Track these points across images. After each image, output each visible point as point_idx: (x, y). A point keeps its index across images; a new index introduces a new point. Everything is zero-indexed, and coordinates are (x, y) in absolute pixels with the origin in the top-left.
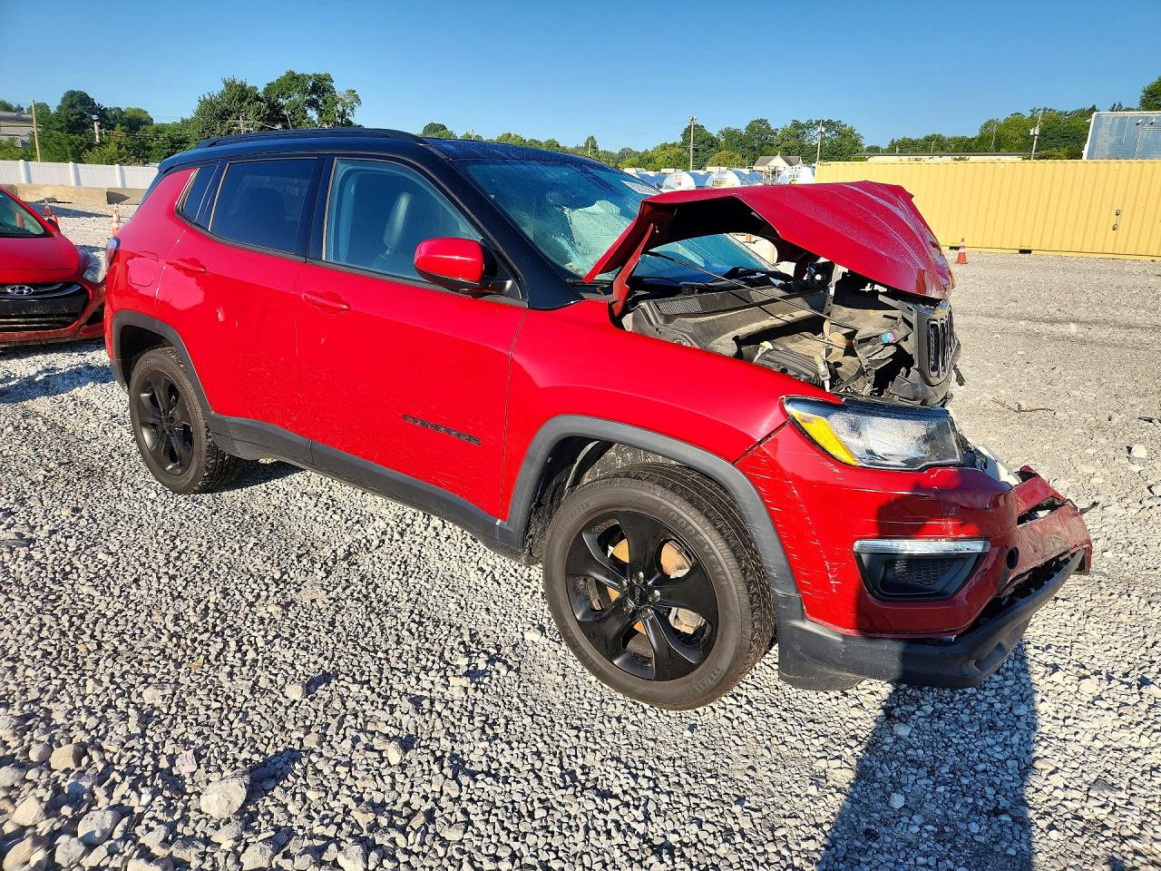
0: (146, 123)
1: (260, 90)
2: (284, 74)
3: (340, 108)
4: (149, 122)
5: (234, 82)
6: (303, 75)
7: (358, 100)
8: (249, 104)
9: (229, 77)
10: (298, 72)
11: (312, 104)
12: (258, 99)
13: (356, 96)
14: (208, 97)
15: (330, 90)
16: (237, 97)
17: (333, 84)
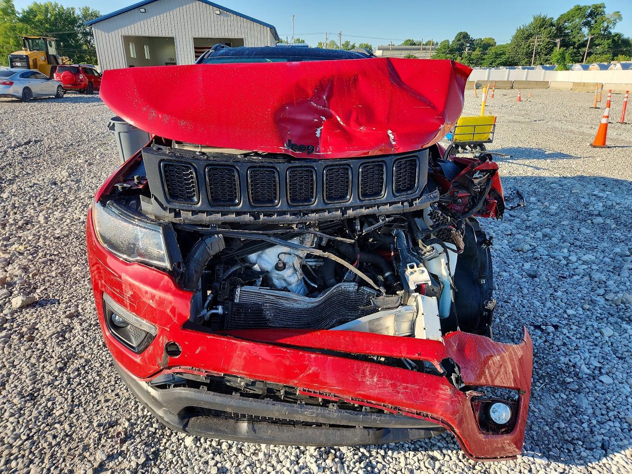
0: (492, 46)
1: (555, 19)
2: (572, 7)
3: (605, 24)
4: (494, 45)
5: (540, 16)
6: (585, 6)
7: (620, 18)
8: (545, 29)
9: (537, 14)
10: (582, 5)
11: (587, 24)
12: (552, 25)
13: (620, 16)
14: (522, 28)
15: (602, 14)
16: (539, 25)
17: (605, 10)
